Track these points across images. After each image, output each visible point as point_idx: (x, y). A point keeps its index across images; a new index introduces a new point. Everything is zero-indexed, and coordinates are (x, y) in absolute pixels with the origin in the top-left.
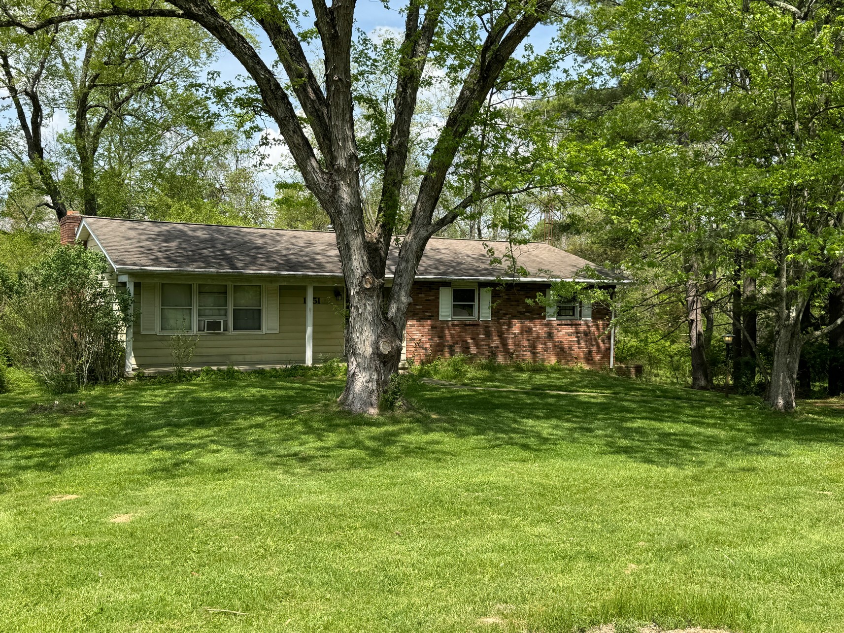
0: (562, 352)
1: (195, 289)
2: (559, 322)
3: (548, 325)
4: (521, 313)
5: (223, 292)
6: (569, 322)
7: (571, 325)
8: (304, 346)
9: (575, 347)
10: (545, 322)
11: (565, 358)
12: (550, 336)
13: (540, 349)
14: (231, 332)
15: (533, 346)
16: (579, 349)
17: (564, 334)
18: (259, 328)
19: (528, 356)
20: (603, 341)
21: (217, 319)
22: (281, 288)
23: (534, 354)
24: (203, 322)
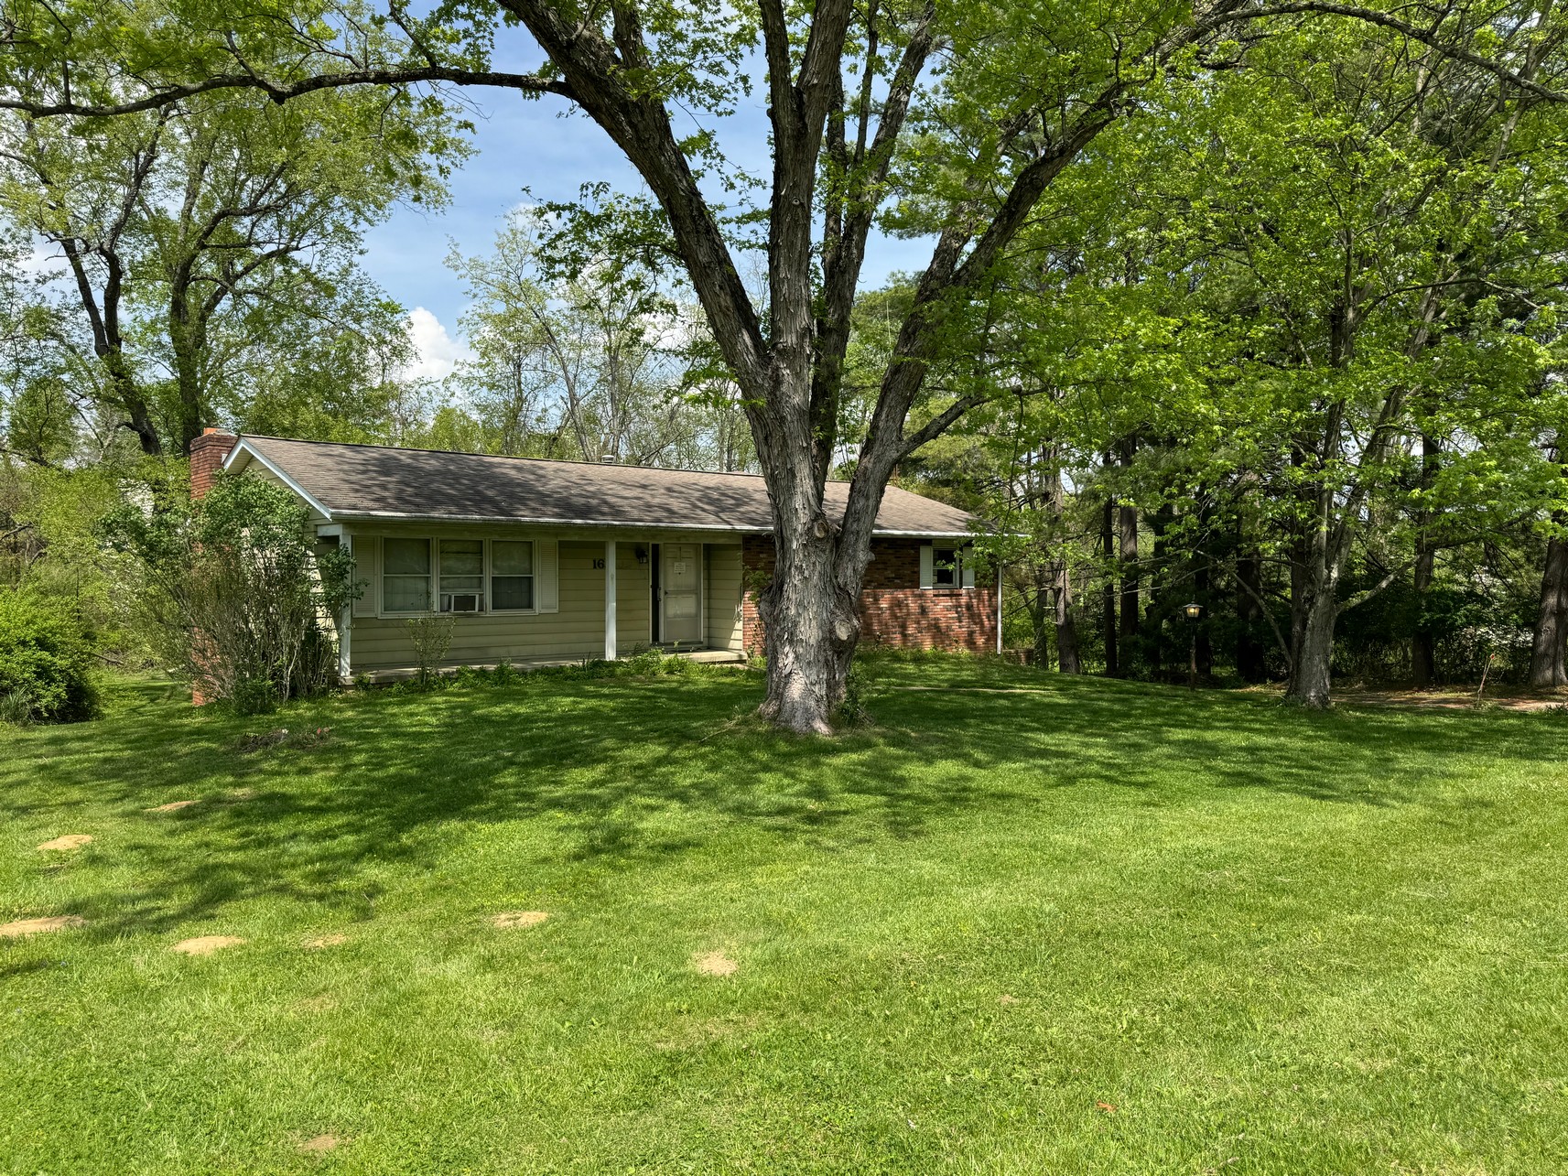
0: (939, 633)
1: (434, 545)
2: (936, 592)
3: (921, 596)
4: (890, 580)
5: (479, 551)
6: (947, 592)
7: (950, 595)
8: (603, 631)
9: (955, 626)
10: (917, 592)
11: (943, 642)
12: (923, 611)
13: (910, 631)
14: (490, 612)
15: (904, 627)
16: (960, 629)
17: (941, 608)
18: (530, 606)
19: (897, 640)
20: (988, 617)
21: (470, 592)
22: (562, 545)
23: (905, 636)
24: (446, 599)
